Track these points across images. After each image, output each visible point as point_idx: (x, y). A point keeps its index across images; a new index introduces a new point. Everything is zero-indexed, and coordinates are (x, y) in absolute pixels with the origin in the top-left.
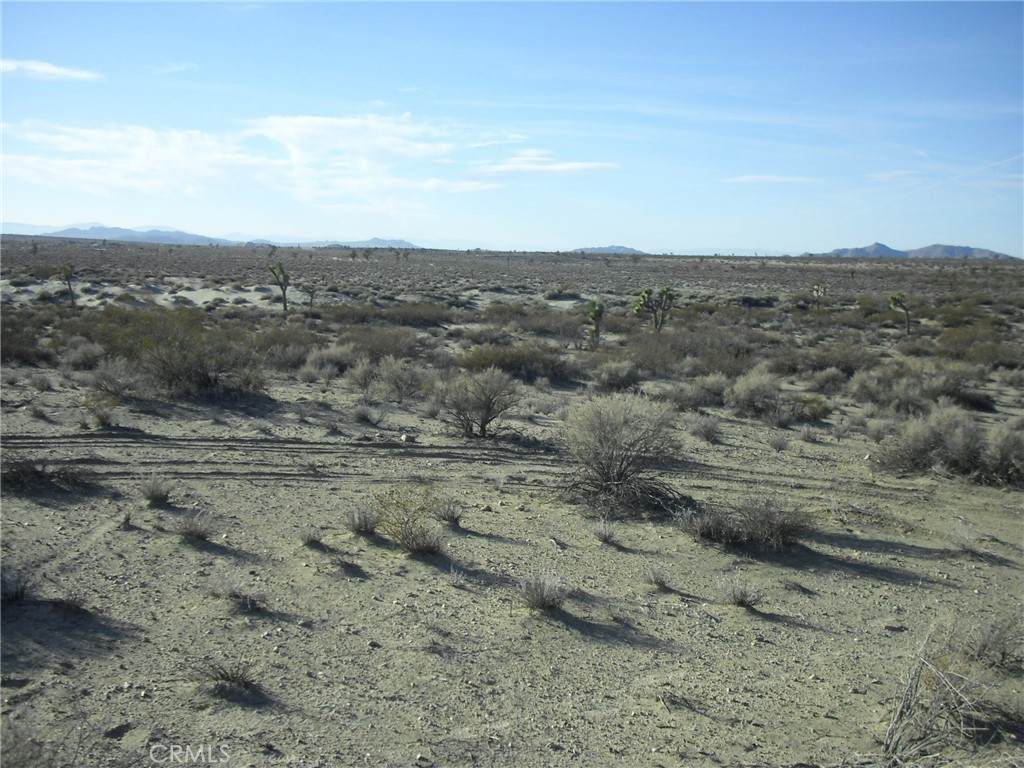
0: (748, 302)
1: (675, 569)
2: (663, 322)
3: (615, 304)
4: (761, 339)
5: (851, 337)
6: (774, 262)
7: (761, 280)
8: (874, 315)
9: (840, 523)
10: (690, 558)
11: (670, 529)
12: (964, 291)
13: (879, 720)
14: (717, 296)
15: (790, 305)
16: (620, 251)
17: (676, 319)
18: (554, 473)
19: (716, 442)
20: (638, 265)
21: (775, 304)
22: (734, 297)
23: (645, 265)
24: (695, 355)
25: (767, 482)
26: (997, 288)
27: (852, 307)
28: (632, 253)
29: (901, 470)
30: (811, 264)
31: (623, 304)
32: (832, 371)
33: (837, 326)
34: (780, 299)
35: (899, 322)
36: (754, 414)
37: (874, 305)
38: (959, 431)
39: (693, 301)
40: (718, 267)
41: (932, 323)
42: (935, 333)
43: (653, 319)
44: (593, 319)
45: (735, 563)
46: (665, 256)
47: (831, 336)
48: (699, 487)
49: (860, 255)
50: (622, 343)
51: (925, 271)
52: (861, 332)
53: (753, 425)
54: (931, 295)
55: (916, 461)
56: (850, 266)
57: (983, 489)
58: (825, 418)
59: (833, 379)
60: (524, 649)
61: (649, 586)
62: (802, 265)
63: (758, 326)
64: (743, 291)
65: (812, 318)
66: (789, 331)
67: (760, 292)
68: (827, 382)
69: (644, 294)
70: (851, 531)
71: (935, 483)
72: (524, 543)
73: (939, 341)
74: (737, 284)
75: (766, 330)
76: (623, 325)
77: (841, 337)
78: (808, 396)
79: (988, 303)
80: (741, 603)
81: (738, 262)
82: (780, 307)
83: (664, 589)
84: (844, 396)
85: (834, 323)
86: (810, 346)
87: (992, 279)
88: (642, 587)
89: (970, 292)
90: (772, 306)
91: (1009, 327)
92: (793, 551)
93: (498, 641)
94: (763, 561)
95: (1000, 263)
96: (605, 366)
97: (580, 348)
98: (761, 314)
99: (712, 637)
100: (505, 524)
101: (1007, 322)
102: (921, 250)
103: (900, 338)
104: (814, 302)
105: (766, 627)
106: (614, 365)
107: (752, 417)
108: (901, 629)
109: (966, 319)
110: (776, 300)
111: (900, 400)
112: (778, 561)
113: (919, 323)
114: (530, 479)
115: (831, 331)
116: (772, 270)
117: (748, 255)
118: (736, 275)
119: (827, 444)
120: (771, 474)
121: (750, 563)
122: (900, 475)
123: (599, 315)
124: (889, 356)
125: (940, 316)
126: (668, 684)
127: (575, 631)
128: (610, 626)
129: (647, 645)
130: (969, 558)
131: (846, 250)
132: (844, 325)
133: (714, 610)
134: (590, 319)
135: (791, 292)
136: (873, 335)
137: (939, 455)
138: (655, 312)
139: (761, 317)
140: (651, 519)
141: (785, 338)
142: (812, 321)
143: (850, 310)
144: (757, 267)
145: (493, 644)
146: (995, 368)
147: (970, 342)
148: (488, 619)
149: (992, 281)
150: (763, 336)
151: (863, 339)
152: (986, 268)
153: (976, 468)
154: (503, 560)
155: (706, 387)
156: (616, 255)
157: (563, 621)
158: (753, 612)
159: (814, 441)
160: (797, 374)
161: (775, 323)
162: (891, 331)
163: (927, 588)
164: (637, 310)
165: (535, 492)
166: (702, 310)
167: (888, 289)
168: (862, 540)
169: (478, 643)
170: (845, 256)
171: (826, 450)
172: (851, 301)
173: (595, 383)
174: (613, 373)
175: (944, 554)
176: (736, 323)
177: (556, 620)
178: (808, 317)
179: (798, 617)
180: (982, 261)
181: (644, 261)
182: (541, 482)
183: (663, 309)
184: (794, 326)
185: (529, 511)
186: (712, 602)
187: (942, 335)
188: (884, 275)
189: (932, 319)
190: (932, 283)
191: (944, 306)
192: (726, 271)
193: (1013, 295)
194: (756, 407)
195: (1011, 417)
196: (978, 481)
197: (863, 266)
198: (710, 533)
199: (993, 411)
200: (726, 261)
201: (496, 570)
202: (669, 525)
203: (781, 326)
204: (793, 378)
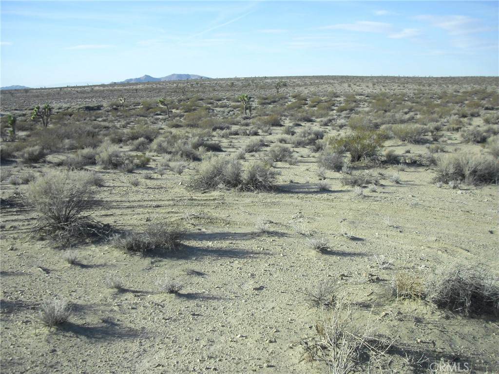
0: (88, 108)
1: (120, 274)
2: (47, 123)
3: (20, 116)
4: (99, 127)
5: (143, 122)
6: (97, 88)
7: (92, 97)
8: (150, 110)
9: (193, 226)
10: (126, 265)
11: (106, 248)
12: (189, 95)
13: (297, 361)
14: (72, 107)
15: (109, 108)
16: (17, 88)
17: (54, 121)
18: (21, 220)
19: (101, 186)
20: (28, 94)
21: (102, 108)
22: (81, 107)
23: (32, 94)
24: (68, 139)
25: (140, 206)
26: (204, 92)
27: (139, 107)
28: (24, 88)
29: (202, 189)
30: (115, 87)
31: (24, 115)
32: (141, 139)
33: (134, 116)
34: (104, 105)
35: (163, 112)
36: (113, 167)
37: (150, 105)
38: (229, 166)
39: (60, 110)
40: (70, 93)
41: (178, 111)
42: (181, 116)
43: (42, 122)
44: (11, 124)
45: (152, 263)
46: (42, 89)
47: (132, 122)
48: (107, 215)
49: (138, 82)
50: (28, 136)
51: (170, 87)
52: (146, 118)
53: (115, 174)
54: (175, 98)
55: (209, 183)
56: (134, 87)
57: (245, 193)
58: (148, 164)
59: (142, 144)
60: (55, 361)
61: (111, 290)
62: (111, 88)
63: (95, 120)
64: (85, 103)
65: (121, 114)
66: (112, 121)
67: (94, 103)
68: (140, 145)
69: (35, 109)
70: (200, 230)
71: (223, 194)
72: (22, 274)
73: (183, 119)
74: (80, 100)
75: (100, 122)
76: (26, 126)
77: (138, 122)
78: (134, 153)
79: (202, 100)
80: (171, 292)
81: (79, 89)
82: (104, 110)
83: (122, 290)
84: (150, 151)
85: (133, 115)
86: (123, 128)
87: (201, 88)
88: (108, 292)
89: (192, 95)
90: (100, 110)
91: (213, 110)
92: (180, 249)
93: (35, 358)
94: (166, 258)
95: (203, 81)
96: (26, 150)
97: (6, 141)
98: (96, 114)
99: (166, 320)
100: (5, 262)
101: (212, 108)
102: (167, 77)
103: (165, 119)
104: (121, 106)
105: (192, 304)
106: (30, 149)
107: (112, 169)
108: (261, 288)
109: (193, 108)
110: (102, 106)
111: (182, 151)
112: (174, 257)
113: (172, 111)
114: (8, 227)
115: (132, 119)
116: (96, 92)
117: (84, 85)
118: (79, 95)
119: (157, 179)
120: (139, 201)
121: (160, 261)
122: (203, 192)
123: (14, 122)
124: (162, 129)
125: (181, 108)
126: (159, 365)
127: (83, 337)
128: (102, 327)
129: (131, 336)
130: (267, 236)
131: (131, 80)
132: (138, 116)
133: (157, 298)
134: (9, 125)
135: (108, 102)
136: (152, 120)
137: (220, 179)
138: (42, 118)
139: (96, 116)
140: (93, 243)
141: (110, 125)
142: (122, 115)
143: (138, 108)
144: (89, 91)
145: (33, 362)
146: (214, 130)
147: (200, 118)
148: (20, 340)
149: (201, 89)
150: (100, 125)
151: (149, 122)
152: (197, 84)
153: (240, 183)
154: (13, 289)
155: (84, 155)
156: (15, 90)
157: (73, 332)
158: (180, 295)
159: (150, 178)
160: (123, 143)
161: (105, 118)
162: (160, 117)
163: (257, 258)
164: (33, 118)
165: (16, 236)
166: (66, 115)
167: (154, 97)
168: (208, 234)
169: (21, 364)
170: (131, 82)
171: (158, 183)
172: (138, 104)
173: (22, 160)
174: (30, 153)
175: (253, 235)
176: (85, 120)
177: (68, 331)
178: (119, 113)
179: (204, 292)
180: (195, 80)
181: (31, 92)
182: (15, 227)
183: (46, 116)
184: (113, 118)
185: (16, 249)
186: (152, 293)
187: (184, 117)
188: (151, 90)
189: (177, 109)
190: (174, 92)
191: (182, 103)
192: (74, 94)
193: (212, 95)
194: (114, 164)
195: (232, 153)
196: (242, 190)
197: (140, 86)
198: (132, 247)
199: (222, 151)
200: (73, 89)
201: (12, 299)
202: (105, 245)
203: (107, 119)
204: (121, 145)
